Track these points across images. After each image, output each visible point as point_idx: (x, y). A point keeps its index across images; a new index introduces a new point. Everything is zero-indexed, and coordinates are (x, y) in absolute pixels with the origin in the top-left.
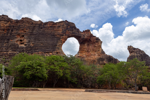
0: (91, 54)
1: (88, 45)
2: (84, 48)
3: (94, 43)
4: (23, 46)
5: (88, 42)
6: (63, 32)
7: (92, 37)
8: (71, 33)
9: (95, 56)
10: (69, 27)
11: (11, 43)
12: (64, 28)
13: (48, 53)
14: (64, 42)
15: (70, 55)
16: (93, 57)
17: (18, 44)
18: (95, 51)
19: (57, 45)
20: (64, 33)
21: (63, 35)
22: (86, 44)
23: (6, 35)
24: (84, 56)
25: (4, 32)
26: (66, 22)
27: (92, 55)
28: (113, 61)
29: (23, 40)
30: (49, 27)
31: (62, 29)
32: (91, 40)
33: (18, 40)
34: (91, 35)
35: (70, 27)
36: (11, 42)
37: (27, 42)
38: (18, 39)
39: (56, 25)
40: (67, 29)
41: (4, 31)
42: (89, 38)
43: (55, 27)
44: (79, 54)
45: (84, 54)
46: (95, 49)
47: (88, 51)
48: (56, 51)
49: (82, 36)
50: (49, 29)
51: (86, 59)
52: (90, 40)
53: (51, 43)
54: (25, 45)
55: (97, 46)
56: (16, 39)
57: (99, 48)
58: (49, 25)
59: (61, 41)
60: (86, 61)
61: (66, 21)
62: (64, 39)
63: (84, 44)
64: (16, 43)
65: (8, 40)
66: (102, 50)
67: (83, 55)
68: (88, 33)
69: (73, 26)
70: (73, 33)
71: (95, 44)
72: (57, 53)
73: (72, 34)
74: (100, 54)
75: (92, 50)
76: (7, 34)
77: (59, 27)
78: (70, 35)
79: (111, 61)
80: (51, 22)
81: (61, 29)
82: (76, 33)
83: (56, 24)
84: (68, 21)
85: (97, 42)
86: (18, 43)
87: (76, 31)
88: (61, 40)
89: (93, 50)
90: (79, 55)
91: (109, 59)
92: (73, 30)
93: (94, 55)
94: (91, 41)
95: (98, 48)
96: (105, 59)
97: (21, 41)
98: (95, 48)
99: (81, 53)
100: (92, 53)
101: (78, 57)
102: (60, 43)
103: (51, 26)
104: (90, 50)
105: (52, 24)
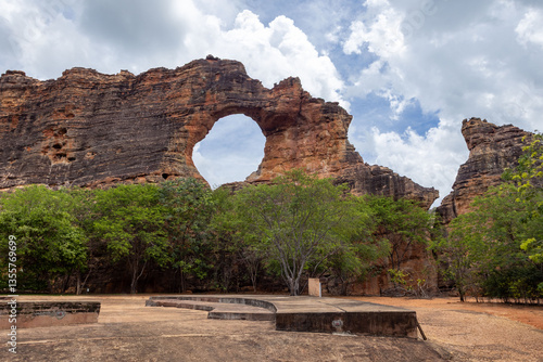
0: (305, 167)
1: (297, 135)
2: (281, 149)
3: (318, 124)
4: (64, 162)
5: (295, 125)
6: (193, 102)
7: (305, 102)
8: (224, 98)
10: (217, 79)
11: (28, 157)
12: (200, 84)
13: (133, 178)
17: (47, 159)
18: (322, 157)
19: (166, 150)
20: (198, 102)
21: (192, 111)
22: (286, 134)
23: (15, 134)
25: (10, 124)
26: (210, 61)
28: (388, 187)
29: (64, 144)
30: (148, 90)
31: (193, 90)
32: (303, 114)
33: (48, 147)
34: (302, 98)
35: (221, 79)
36: (28, 153)
37: (77, 150)
38: (48, 141)
39: (174, 79)
40: (210, 85)
41: (9, 121)
42: (296, 109)
43: (167, 86)
44: (262, 171)
45: (279, 172)
46: (321, 146)
47: (294, 159)
48: (159, 171)
49: (268, 104)
50: (149, 94)
52: (299, 114)
53: (147, 144)
54: (71, 159)
55: (327, 133)
56: (43, 144)
57: (336, 144)
58: (147, 83)
59: (186, 131)
61: (210, 58)
62: (198, 123)
63: (281, 132)
64: (42, 154)
65: (21, 148)
66: (350, 148)
67: (273, 176)
68: (289, 91)
69: (233, 73)
70: (229, 99)
71: (321, 128)
72: (165, 176)
73: (226, 102)
74: (338, 165)
75: (307, 153)
76: (20, 131)
77: (182, 83)
78: (220, 107)
79: (380, 186)
80: (156, 70)
81: (186, 90)
82: (243, 96)
83: (175, 76)
84: (217, 59)
85: (327, 120)
86: (50, 154)
87: (244, 90)
88: (186, 127)
89: (314, 152)
90: (259, 178)
91: (374, 181)
92: (230, 89)
93: (317, 169)
94: (304, 119)
95: (333, 141)
96: (356, 184)
97: (57, 146)
98: (323, 142)
99: (268, 167)
100: (309, 166)
102: (182, 141)
103: (154, 86)
104: (303, 152)
105: (161, 75)
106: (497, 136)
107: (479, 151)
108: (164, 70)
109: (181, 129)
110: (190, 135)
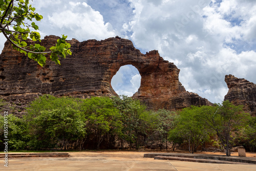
0: (160, 91)
1: (156, 76)
2: (149, 82)
3: (166, 72)
4: (48, 82)
5: (155, 72)
6: (112, 58)
7: (161, 62)
8: (126, 57)
9: (168, 95)
10: (122, 48)
11: (29, 78)
12: (114, 49)
13: (88, 93)
14: (114, 73)
15: (123, 96)
16: (164, 96)
17: (40, 80)
18: (168, 87)
19: (102, 80)
20: (115, 57)
21: (112, 62)
22: (151, 75)
23: (20, 66)
24: (149, 95)
25: (17, 61)
26: (117, 39)
27: (162, 93)
28: (198, 103)
29: (48, 73)
30: (89, 50)
31: (111, 52)
32: (160, 67)
33: (39, 74)
34: (160, 60)
35: (124, 48)
36: (29, 76)
37: (55, 77)
38: (40, 71)
39: (101, 46)
40: (119, 50)
41: (17, 59)
42: (157, 65)
43: (98, 48)
44: (141, 92)
45: (149, 93)
46: (167, 82)
47: (155, 87)
48: (100, 90)
49: (145, 61)
50: (89, 52)
51: (152, 100)
52: (158, 67)
53: (92, 76)
54: (51, 81)
55: (170, 77)
56: (37, 72)
57: (174, 82)
58: (88, 46)
59: (110, 72)
60: (151, 103)
61: (117, 37)
62: (115, 68)
63: (149, 74)
64: (37, 78)
65: (25, 74)
66: (180, 84)
67: (147, 94)
68: (154, 56)
69: (129, 46)
70: (129, 57)
71: (167, 74)
72: (103, 92)
73: (127, 59)
74: (176, 91)
75: (161, 85)
76: (23, 65)
77: (106, 48)
78: (124, 61)
79: (195, 102)
80: (92, 41)
81: (108, 51)
82: (134, 57)
83: (101, 44)
84: (120, 38)
85: (170, 71)
86: (41, 77)
87: (134, 54)
88: (110, 70)
89: (164, 85)
90: (140, 95)
91: (192, 99)
92: (128, 53)
93: (166, 92)
94: (160, 69)
95: (173, 80)
96: (185, 100)
97: (44, 74)
98: (168, 80)
99: (144, 90)
100: (162, 91)
101: (139, 97)
102: (108, 76)
103: (91, 48)
104: (159, 84)
105: (94, 43)
106: (239, 83)
107: (234, 89)
108: (95, 41)
109: (108, 70)
110: (111, 73)
